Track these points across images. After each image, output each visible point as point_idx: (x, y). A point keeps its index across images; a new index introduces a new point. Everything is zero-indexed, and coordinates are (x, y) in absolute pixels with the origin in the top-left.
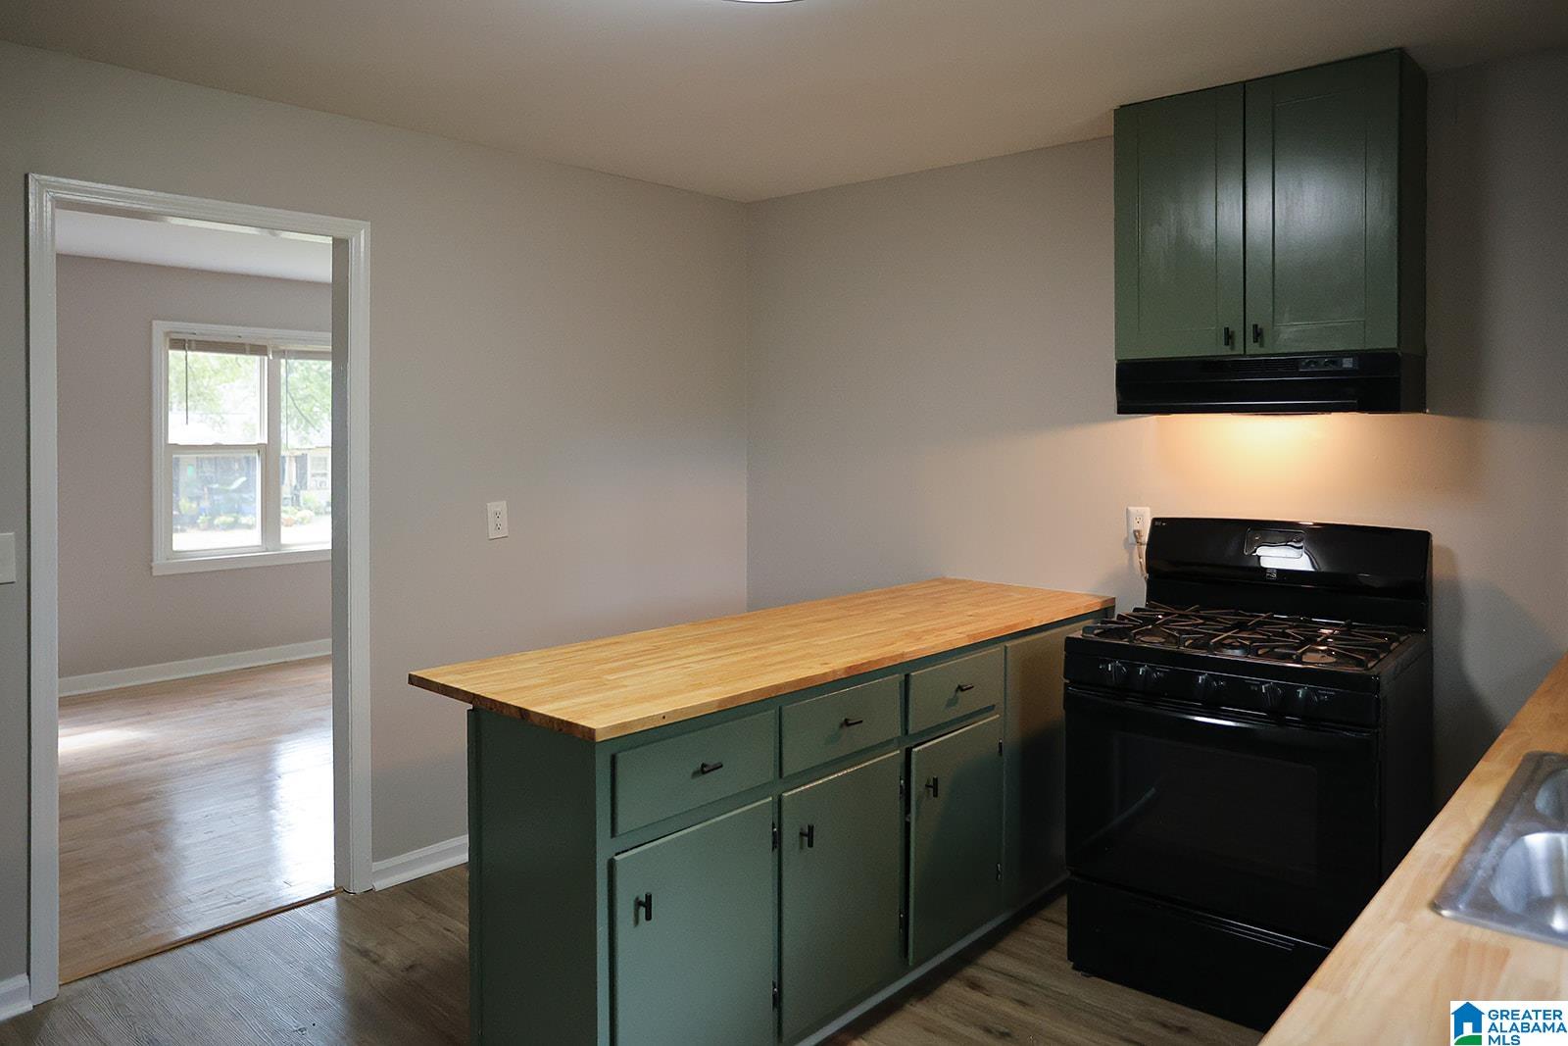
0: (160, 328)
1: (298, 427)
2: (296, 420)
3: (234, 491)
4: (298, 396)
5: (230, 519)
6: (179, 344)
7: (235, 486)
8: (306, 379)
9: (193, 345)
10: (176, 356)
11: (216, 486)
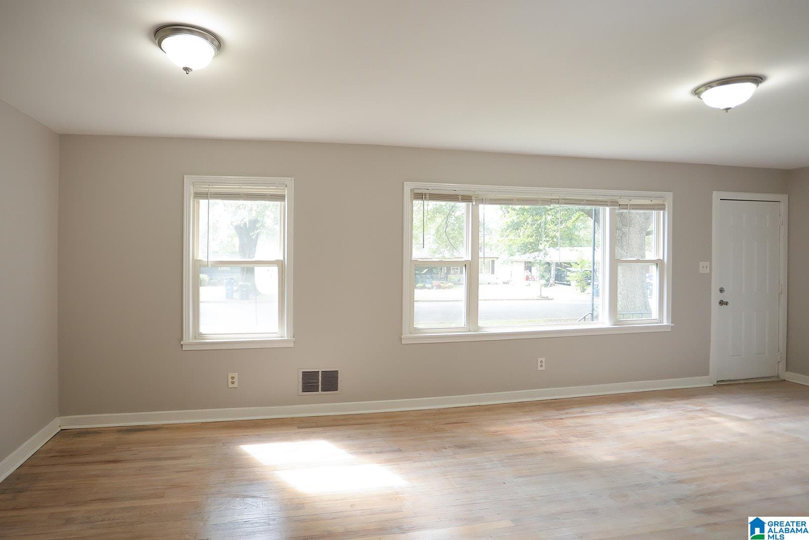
0: (408, 187)
1: (450, 250)
2: (449, 247)
3: (424, 274)
4: (450, 237)
5: (422, 285)
6: (420, 196)
7: (424, 272)
8: (453, 230)
9: (428, 197)
10: (417, 204)
11: (417, 272)
